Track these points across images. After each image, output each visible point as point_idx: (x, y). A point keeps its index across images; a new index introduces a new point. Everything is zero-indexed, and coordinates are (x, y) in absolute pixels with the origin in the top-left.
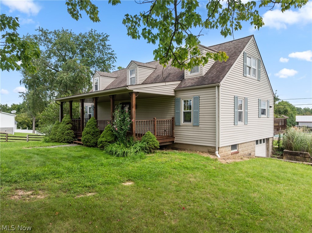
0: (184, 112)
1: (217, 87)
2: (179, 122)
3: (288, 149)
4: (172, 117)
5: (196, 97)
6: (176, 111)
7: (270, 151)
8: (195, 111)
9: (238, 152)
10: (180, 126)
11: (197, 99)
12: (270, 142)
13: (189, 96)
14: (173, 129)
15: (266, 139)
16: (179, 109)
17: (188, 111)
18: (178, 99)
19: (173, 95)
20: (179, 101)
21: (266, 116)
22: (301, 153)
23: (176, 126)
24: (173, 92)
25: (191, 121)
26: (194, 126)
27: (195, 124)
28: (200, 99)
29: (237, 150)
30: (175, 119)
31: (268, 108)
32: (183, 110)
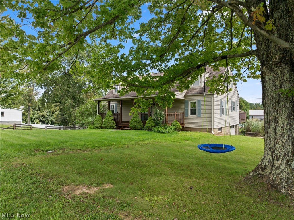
0: (191, 109)
1: (212, 95)
2: (188, 115)
3: (248, 132)
4: (182, 112)
5: (199, 100)
6: (186, 108)
7: (237, 133)
8: (198, 108)
9: (221, 132)
10: (188, 117)
11: (199, 101)
12: (237, 127)
13: (195, 99)
14: (183, 119)
15: (235, 125)
16: (188, 106)
17: (193, 108)
18: (187, 101)
19: (184, 98)
20: (187, 102)
21: (235, 111)
22: (256, 134)
23: (185, 117)
24: (184, 97)
25: (195, 114)
26: (198, 117)
27: (198, 116)
28: (202, 101)
29: (221, 131)
30: (185, 113)
31: (236, 106)
32: (190, 108)
